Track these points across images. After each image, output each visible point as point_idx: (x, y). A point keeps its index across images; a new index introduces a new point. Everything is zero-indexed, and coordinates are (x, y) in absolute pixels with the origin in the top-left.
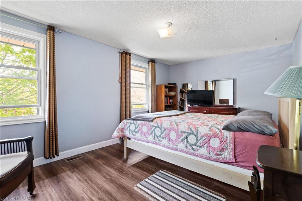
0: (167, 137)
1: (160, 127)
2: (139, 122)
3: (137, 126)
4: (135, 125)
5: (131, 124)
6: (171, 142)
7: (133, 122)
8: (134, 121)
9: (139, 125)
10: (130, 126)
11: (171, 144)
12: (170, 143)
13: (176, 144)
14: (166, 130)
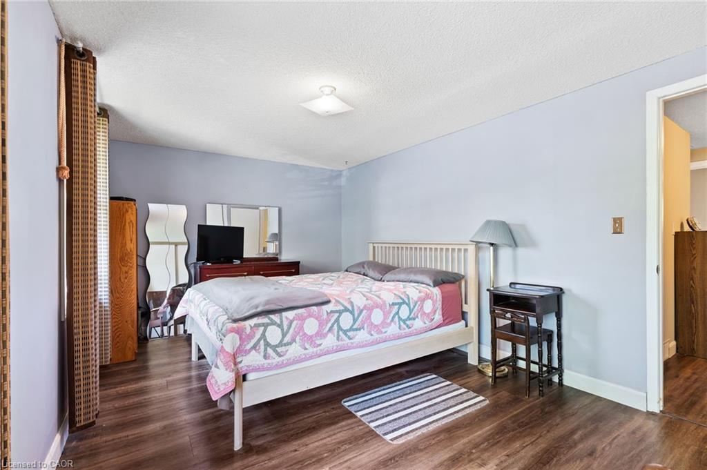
0: (365, 325)
1: (350, 309)
2: (290, 315)
3: (285, 328)
4: (280, 326)
5: (266, 326)
6: (375, 330)
7: (269, 321)
8: (272, 316)
9: (291, 322)
10: (263, 334)
11: (375, 334)
12: (372, 332)
13: (384, 330)
14: (365, 311)
